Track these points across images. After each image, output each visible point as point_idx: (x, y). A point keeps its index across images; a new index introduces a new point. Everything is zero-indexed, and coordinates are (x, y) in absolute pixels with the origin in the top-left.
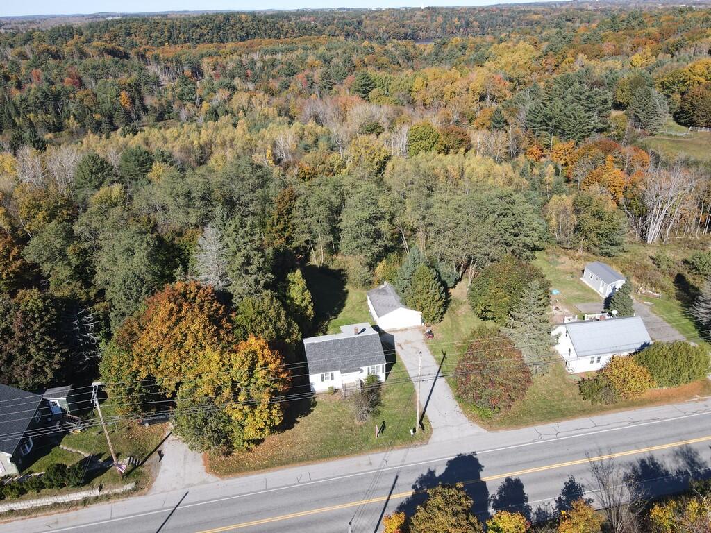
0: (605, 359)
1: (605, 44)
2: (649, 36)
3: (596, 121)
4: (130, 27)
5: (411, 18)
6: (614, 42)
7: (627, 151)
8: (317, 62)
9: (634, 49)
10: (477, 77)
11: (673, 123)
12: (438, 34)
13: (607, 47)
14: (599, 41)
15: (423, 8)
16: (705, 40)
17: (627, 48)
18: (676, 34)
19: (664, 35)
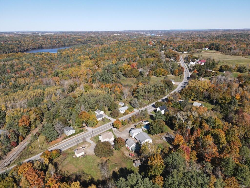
2: (114, 55)
3: (112, 79)
5: (38, 40)
7: (119, 84)
8: (28, 64)
9: (112, 58)
11: (123, 77)
12: (50, 46)
13: (106, 57)
14: (104, 55)
15: (40, 35)
16: (125, 56)
17: (110, 58)
18: (119, 54)
19: (117, 54)
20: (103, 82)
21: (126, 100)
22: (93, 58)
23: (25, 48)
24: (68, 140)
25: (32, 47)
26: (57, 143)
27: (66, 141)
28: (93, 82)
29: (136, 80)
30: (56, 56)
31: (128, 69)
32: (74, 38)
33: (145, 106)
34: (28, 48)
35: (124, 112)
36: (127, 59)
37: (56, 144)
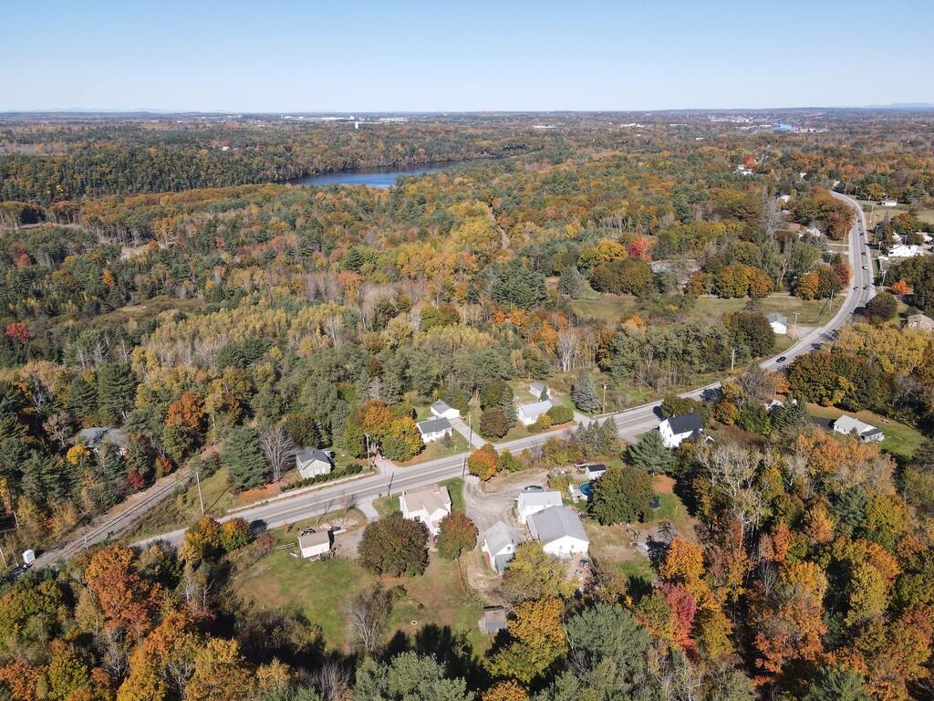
0: (536, 417)
1: (547, 208)
2: (580, 203)
3: (537, 294)
4: (8, 168)
5: (346, 143)
6: (554, 207)
7: (555, 316)
8: (283, 223)
9: (570, 214)
10: (450, 250)
11: (590, 289)
12: (381, 162)
13: (550, 211)
14: (543, 204)
15: (357, 127)
16: (619, 211)
17: (565, 214)
18: (601, 200)
19: (592, 202)
20: (506, 302)
21: (564, 376)
22: (504, 212)
23: (301, 167)
24: (301, 494)
25: (321, 167)
26: (261, 498)
27: (294, 496)
28: (470, 298)
29: (635, 304)
30: (384, 200)
31: (611, 260)
32: (466, 138)
33: (626, 407)
34: (311, 168)
35: (533, 422)
36: (627, 221)
37: (256, 500)
